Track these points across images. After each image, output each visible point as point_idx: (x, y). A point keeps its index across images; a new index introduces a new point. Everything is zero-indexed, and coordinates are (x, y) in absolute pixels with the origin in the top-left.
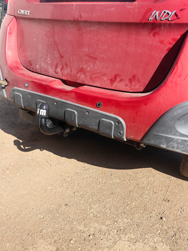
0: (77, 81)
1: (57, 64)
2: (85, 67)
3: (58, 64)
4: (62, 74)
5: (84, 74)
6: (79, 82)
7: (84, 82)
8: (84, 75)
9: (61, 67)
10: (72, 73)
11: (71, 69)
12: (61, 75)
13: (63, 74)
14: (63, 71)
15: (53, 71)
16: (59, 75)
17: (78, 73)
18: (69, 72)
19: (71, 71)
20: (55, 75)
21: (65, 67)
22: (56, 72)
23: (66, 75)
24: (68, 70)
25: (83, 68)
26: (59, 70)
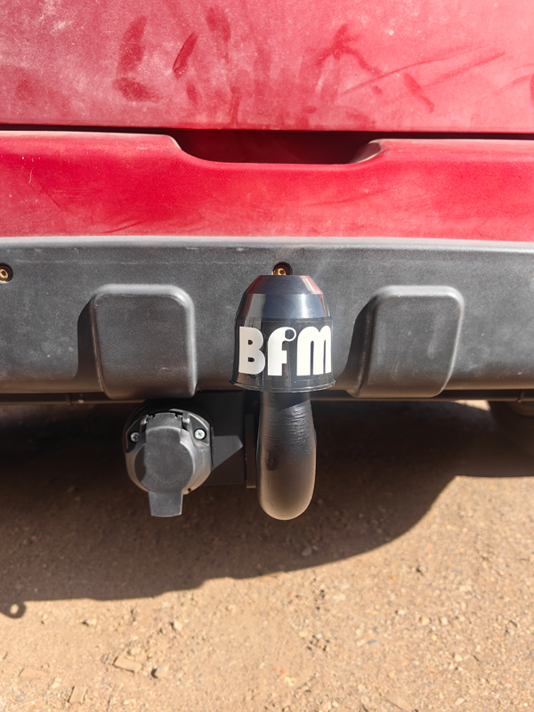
0: (314, 123)
1: (136, 31)
2: (364, 19)
3: (148, 29)
4: (192, 92)
5: (363, 64)
6: (332, 121)
7: (366, 118)
8: (364, 76)
9: (174, 46)
10: (274, 74)
11: (260, 51)
12: (182, 98)
13: (200, 88)
14: (191, 72)
15: (109, 80)
16: (161, 105)
17: (319, 63)
18: (243, 73)
19: (263, 60)
20: (124, 111)
21: (205, 39)
22: (136, 91)
23: (219, 95)
24: (234, 55)
25: (354, 30)
26: (156, 68)
